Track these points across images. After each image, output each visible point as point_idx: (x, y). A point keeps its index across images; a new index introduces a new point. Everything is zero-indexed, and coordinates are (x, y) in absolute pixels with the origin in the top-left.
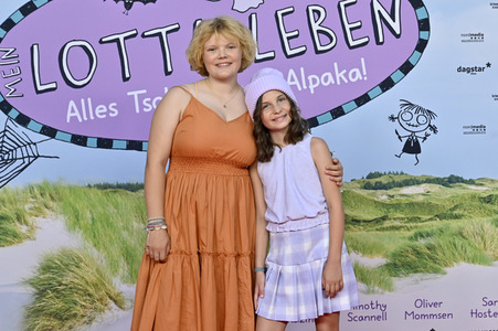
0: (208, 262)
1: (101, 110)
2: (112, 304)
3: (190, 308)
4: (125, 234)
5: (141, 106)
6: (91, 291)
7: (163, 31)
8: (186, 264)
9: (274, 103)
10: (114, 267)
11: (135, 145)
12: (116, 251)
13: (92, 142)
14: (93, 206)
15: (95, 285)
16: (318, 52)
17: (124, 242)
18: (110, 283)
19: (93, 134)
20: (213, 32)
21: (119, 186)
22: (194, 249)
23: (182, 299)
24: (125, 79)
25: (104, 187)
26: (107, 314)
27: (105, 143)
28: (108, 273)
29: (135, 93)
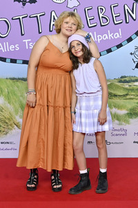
0: (51, 109)
1: (12, 47)
2: (16, 127)
3: (43, 128)
4: (21, 98)
5: (29, 46)
6: (7, 121)
7: (38, 15)
8: (42, 110)
9: (76, 46)
10: (17, 112)
11: (25, 62)
12: (17, 105)
13: (8, 60)
14: (8, 87)
15: (9, 119)
16: (102, 26)
17: (21, 102)
18: (15, 118)
19: (9, 57)
20: (69, 16)
21: (19, 79)
22: (46, 104)
23: (40, 124)
24: (22, 35)
25: (13, 79)
26: (13, 131)
27: (13, 61)
28: (14, 114)
29: (26, 41)
